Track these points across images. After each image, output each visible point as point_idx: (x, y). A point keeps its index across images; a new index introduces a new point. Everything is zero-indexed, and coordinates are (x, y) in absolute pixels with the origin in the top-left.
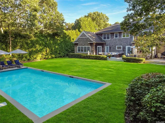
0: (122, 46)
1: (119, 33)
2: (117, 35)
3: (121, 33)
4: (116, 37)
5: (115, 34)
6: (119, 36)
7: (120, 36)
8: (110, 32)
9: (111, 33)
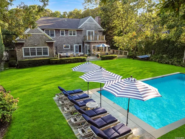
0: (69, 45)
1: (65, 30)
2: (64, 32)
3: (68, 30)
4: (63, 34)
5: (61, 31)
6: (65, 34)
7: (67, 34)
8: (54, 28)
9: (55, 30)
